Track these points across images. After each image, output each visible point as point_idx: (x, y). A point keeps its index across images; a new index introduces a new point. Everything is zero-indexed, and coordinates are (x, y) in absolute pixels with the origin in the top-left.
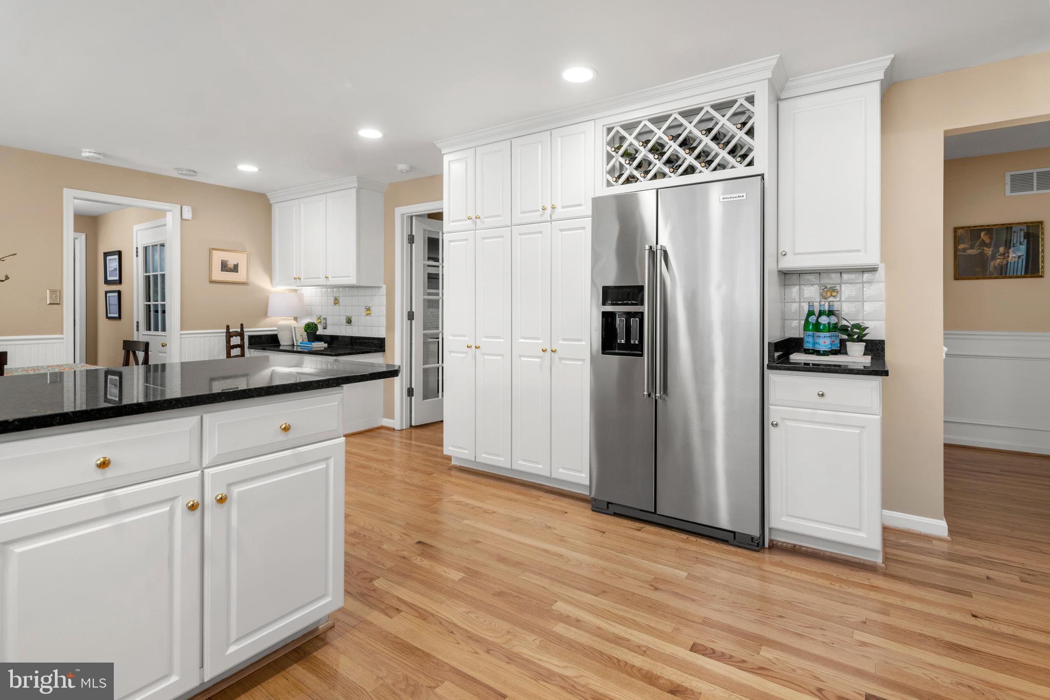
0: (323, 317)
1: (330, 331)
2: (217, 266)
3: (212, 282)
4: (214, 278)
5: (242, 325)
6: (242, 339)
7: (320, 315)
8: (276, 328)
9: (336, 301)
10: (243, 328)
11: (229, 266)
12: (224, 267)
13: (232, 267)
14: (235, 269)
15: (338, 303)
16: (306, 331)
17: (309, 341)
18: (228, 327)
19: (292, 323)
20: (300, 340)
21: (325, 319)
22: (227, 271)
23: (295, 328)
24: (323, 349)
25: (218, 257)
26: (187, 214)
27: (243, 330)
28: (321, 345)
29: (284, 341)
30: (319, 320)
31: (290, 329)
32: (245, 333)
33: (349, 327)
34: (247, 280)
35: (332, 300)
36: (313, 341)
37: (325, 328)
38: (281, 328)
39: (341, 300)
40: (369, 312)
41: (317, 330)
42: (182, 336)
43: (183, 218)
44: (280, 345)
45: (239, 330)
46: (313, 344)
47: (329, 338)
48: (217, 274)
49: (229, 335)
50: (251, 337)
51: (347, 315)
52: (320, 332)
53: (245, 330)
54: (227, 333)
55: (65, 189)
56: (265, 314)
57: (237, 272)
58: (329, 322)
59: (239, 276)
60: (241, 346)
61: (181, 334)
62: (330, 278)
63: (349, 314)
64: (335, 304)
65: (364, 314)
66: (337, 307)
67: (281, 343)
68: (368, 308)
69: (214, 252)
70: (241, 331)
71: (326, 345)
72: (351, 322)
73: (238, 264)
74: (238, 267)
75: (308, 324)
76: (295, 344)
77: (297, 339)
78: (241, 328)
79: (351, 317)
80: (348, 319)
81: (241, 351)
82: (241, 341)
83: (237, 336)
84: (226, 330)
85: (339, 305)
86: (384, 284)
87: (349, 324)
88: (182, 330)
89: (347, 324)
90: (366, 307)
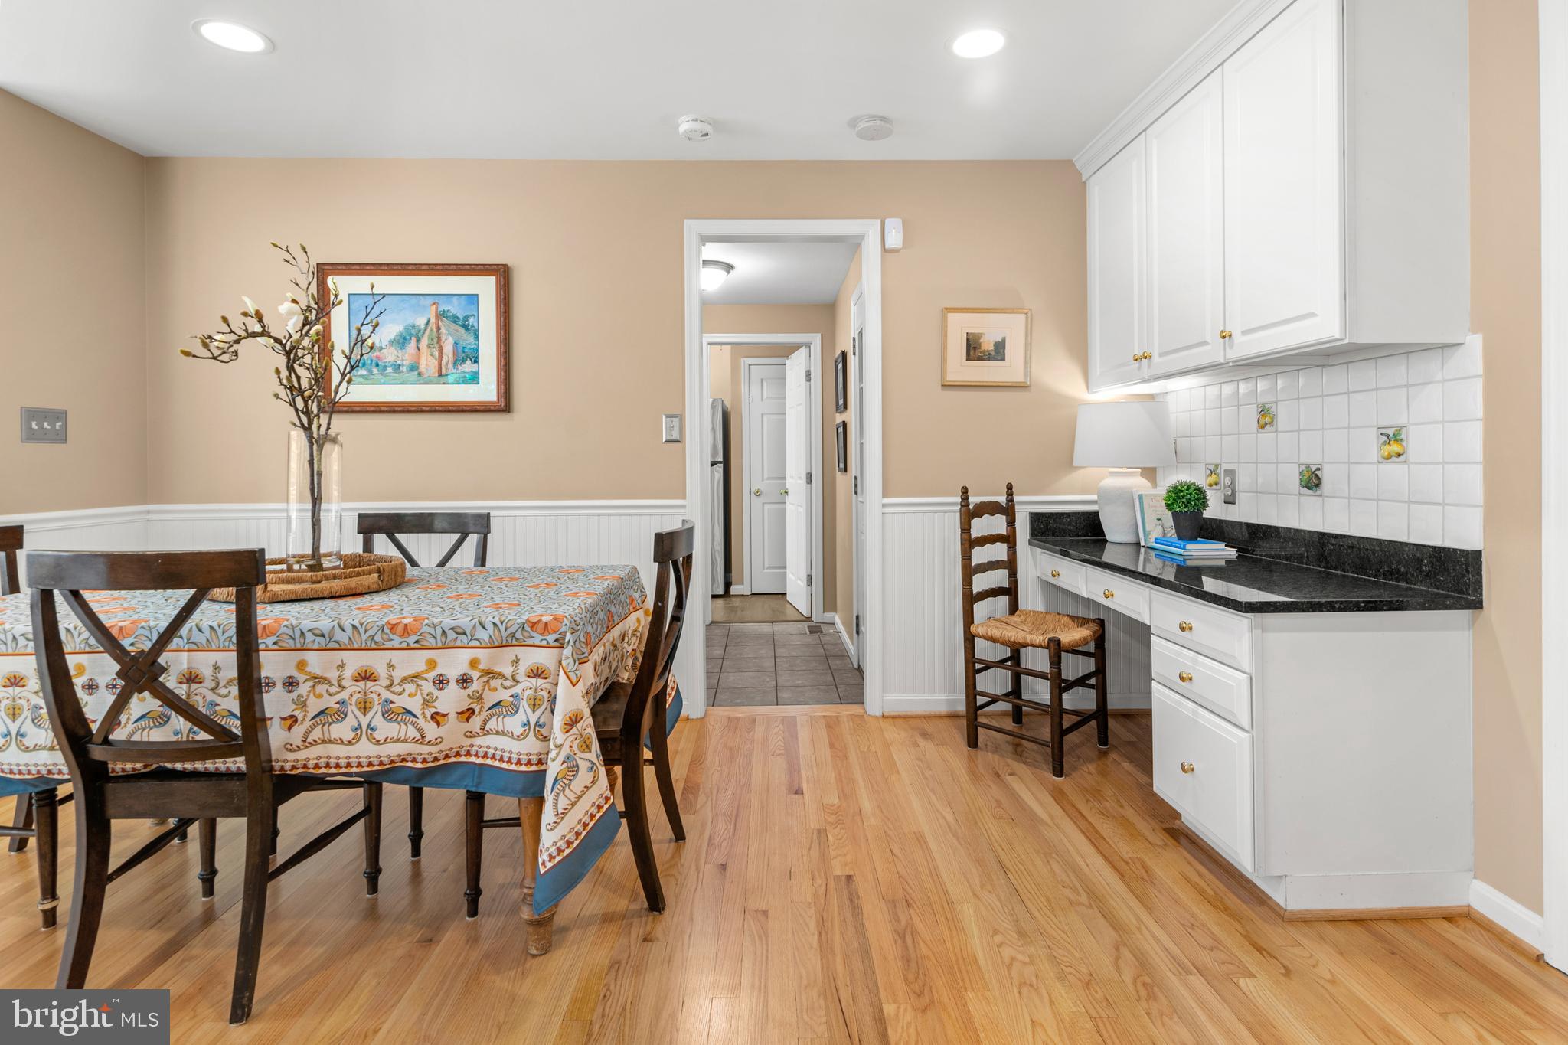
0: (1225, 467)
1: (1244, 512)
2: (957, 347)
3: (949, 387)
4: (952, 377)
5: (1010, 487)
6: (1011, 522)
7: (1216, 461)
8: (1094, 497)
9: (1266, 418)
10: (1012, 495)
11: (983, 348)
12: (974, 349)
13: (991, 348)
14: (999, 352)
15: (1271, 423)
16: (1169, 506)
17: (1180, 538)
18: (965, 492)
19: (1138, 483)
20: (1156, 533)
21: (1231, 473)
22: (980, 359)
23: (1141, 497)
24: (1222, 563)
25: (960, 327)
26: (894, 237)
27: (1012, 500)
28: (1219, 552)
29: (1115, 530)
30: (1213, 478)
31: (1128, 499)
32: (1017, 508)
33: (1310, 500)
34: (1026, 375)
35: (1253, 416)
36: (1193, 539)
37: (1230, 501)
38: (1106, 496)
39: (1283, 414)
40: (1395, 448)
41: (1205, 505)
42: (887, 509)
43: (887, 248)
44: (1106, 541)
45: (1002, 499)
46: (1189, 546)
47: (1244, 529)
48: (960, 368)
49: (969, 513)
50: (1036, 518)
51: (1304, 460)
52: (1214, 510)
53: (1017, 498)
54: (962, 506)
55: (687, 222)
56: (1068, 463)
57: (1004, 360)
58: (1242, 481)
59: (1009, 370)
60: (1010, 539)
61: (884, 505)
62: (1238, 338)
63: (1312, 458)
64: (1263, 427)
65: (1374, 455)
66: (1267, 437)
67: (1108, 537)
68: (1391, 432)
69: (950, 315)
70: (1008, 501)
71: (1232, 553)
72: (1317, 485)
73: (1004, 340)
74: (1004, 348)
75: (1176, 488)
76: (1142, 544)
77: (1147, 529)
78: (1008, 495)
79: (1319, 466)
80: (1307, 475)
81: (1008, 550)
82: (1008, 526)
83: (993, 515)
84: (959, 500)
85: (1276, 431)
86: (1474, 331)
87: (1309, 492)
88: (885, 495)
89: (1305, 490)
90: (1384, 431)
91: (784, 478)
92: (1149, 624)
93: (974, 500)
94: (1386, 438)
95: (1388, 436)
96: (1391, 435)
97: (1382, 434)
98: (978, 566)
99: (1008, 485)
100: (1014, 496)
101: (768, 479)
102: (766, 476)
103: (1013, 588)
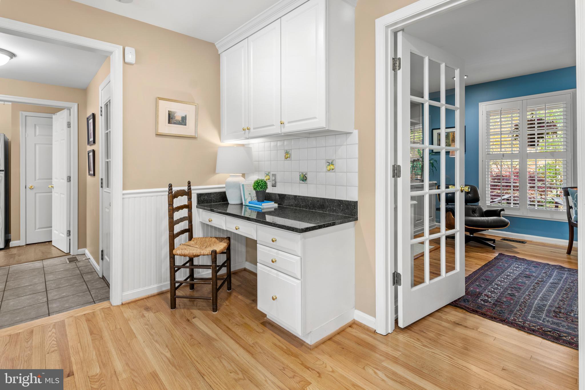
0: (272, 173)
1: (279, 190)
2: (163, 117)
3: (158, 135)
4: (161, 131)
5: (189, 183)
6: (190, 199)
7: (269, 171)
8: (224, 186)
9: (287, 155)
10: (190, 186)
11: (176, 119)
12: (172, 118)
13: (180, 119)
14: (183, 121)
15: (289, 157)
16: (255, 189)
17: (258, 201)
18: (170, 186)
19: (240, 179)
20: (249, 200)
21: (274, 175)
22: (175, 123)
23: (243, 185)
24: (273, 210)
25: (164, 108)
26: (131, 57)
27: (190, 189)
28: (272, 205)
29: (232, 199)
30: (268, 177)
31: (239, 187)
32: (192, 192)
33: (303, 185)
34: (195, 133)
35: (283, 154)
36: (263, 201)
37: (274, 186)
38: (229, 185)
39: (294, 154)
40: (332, 167)
41: (267, 188)
42: (125, 196)
43: (126, 61)
44: (228, 204)
45: (186, 188)
46: (263, 204)
47: (278, 196)
48: (165, 128)
49: (173, 196)
50: (199, 196)
51: (300, 171)
52: (270, 190)
53: (192, 187)
54: (169, 193)
56: (213, 170)
57: (185, 125)
58: (278, 180)
59: (188, 130)
60: (189, 207)
61: (123, 194)
62: (286, 124)
63: (304, 170)
64: (286, 159)
65: (325, 170)
66: (287, 162)
67: (230, 202)
68: (330, 162)
69: (160, 101)
70: (188, 189)
71: (276, 205)
72: (306, 180)
73: (185, 116)
74: (186, 119)
75: (257, 181)
76: (244, 204)
77: (246, 198)
78: (188, 186)
79: (306, 173)
80: (302, 176)
81: (188, 212)
82: (188, 200)
83: (182, 196)
84: (167, 189)
85: (291, 160)
86: (355, 129)
87: (303, 182)
88: (124, 189)
89: (301, 182)
90: (328, 161)
91: (51, 179)
92: (256, 240)
93: (175, 189)
94: (328, 164)
95: (329, 163)
96: (330, 163)
97: (327, 162)
98: (176, 221)
99: (188, 182)
100: (191, 187)
101: (39, 179)
102: (37, 178)
103: (191, 228)
